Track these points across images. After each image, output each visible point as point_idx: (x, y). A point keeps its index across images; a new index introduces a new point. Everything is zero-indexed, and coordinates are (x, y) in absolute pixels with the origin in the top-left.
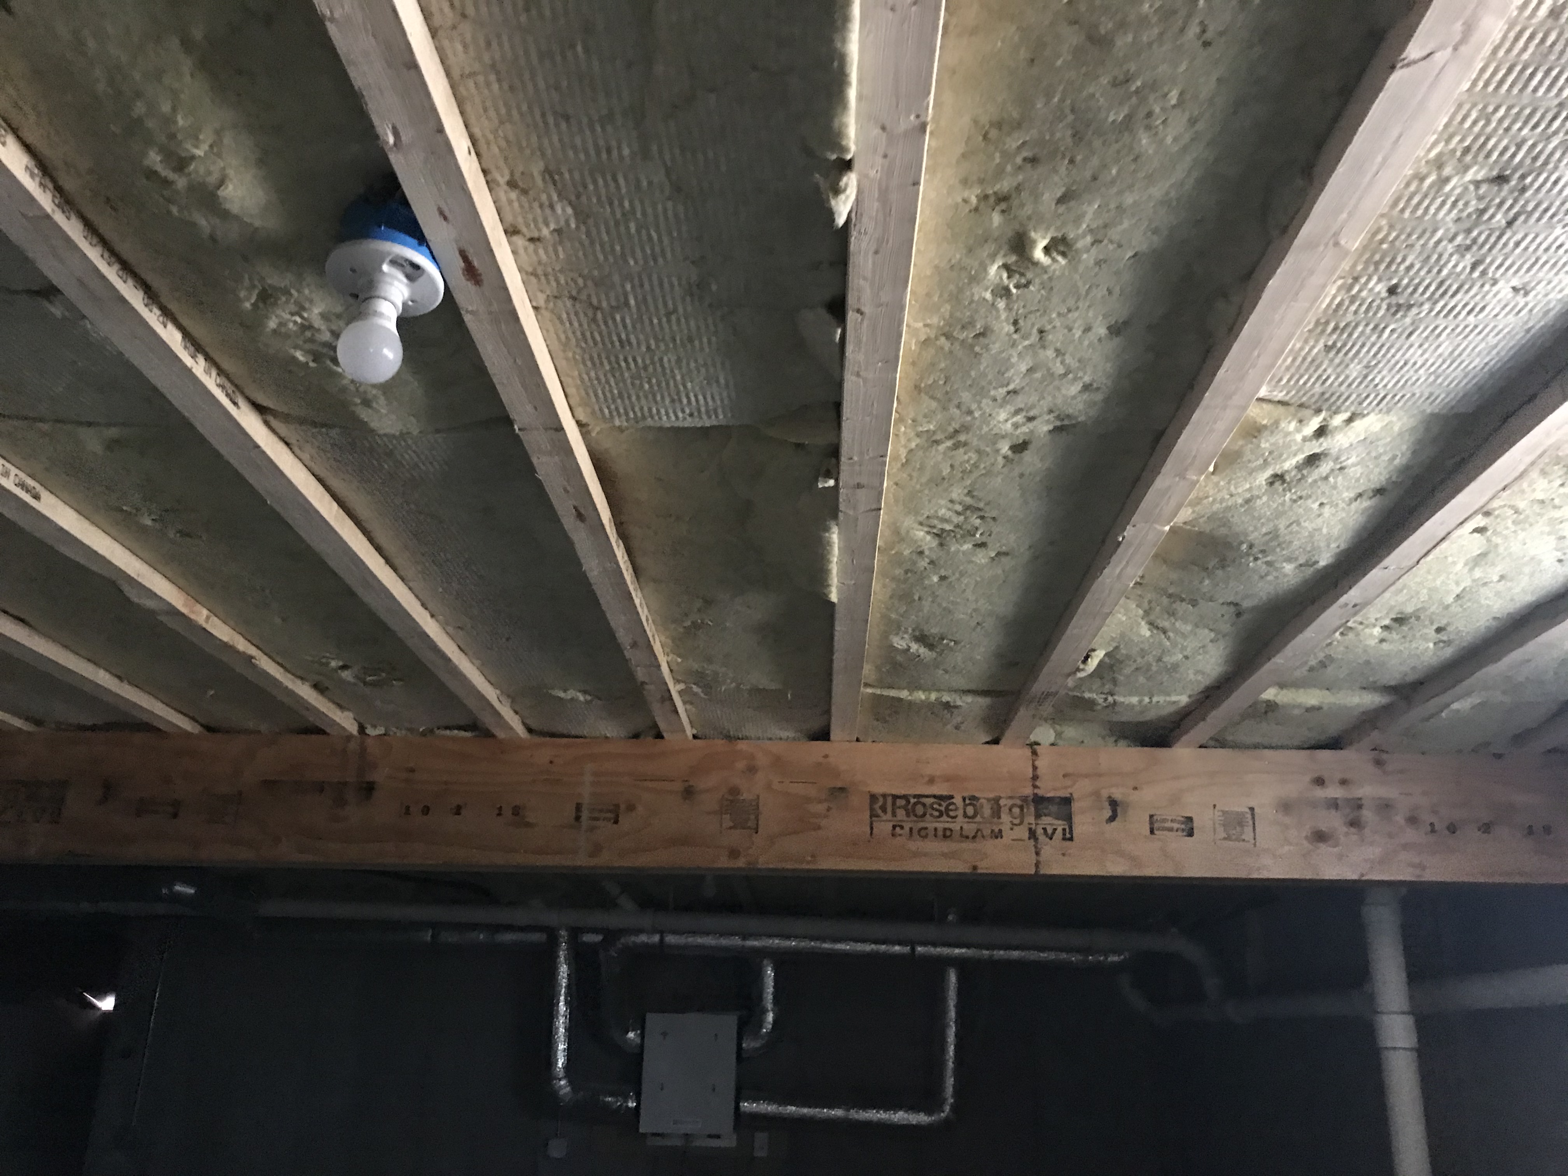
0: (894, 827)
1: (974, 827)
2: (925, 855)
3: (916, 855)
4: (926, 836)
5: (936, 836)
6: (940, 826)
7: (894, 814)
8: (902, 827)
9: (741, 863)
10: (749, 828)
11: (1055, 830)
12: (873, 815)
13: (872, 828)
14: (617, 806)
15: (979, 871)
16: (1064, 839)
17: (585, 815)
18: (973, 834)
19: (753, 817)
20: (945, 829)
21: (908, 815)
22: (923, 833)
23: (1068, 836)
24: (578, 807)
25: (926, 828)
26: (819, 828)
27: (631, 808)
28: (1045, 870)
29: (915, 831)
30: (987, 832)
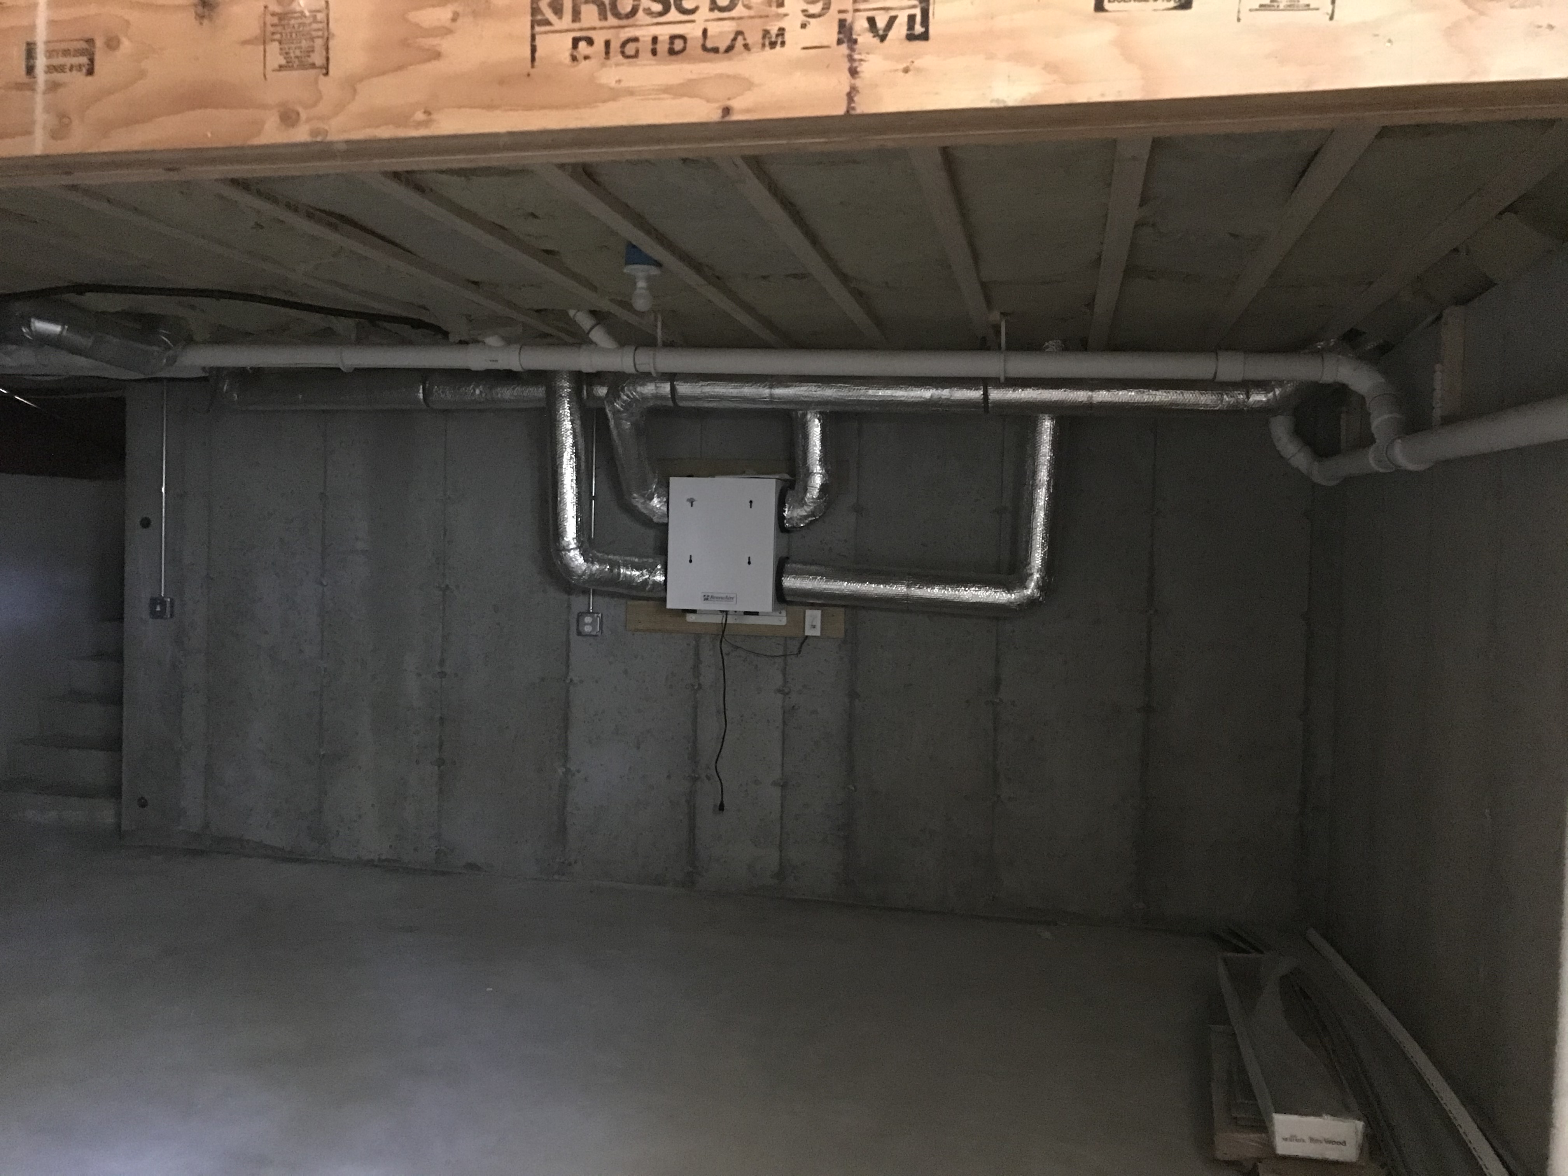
0: (576, 42)
1: (729, 27)
2: (630, 92)
3: (615, 94)
4: (636, 55)
5: (654, 52)
6: (664, 32)
7: (576, 15)
8: (590, 42)
9: (301, 134)
10: (313, 66)
11: (892, 20)
12: (537, 20)
13: (534, 50)
14: (90, 41)
15: (735, 117)
16: (911, 37)
17: (41, 62)
18: (727, 42)
19: (319, 43)
20: (673, 38)
21: (603, 16)
22: (630, 49)
23: (919, 29)
24: (30, 51)
25: (636, 40)
26: (437, 55)
27: (112, 44)
28: (865, 106)
29: (615, 46)
30: (754, 37)
